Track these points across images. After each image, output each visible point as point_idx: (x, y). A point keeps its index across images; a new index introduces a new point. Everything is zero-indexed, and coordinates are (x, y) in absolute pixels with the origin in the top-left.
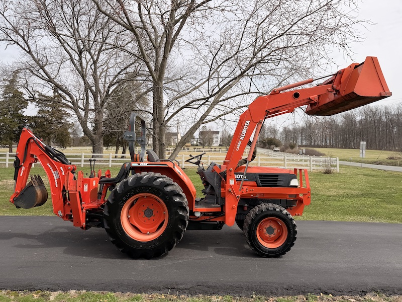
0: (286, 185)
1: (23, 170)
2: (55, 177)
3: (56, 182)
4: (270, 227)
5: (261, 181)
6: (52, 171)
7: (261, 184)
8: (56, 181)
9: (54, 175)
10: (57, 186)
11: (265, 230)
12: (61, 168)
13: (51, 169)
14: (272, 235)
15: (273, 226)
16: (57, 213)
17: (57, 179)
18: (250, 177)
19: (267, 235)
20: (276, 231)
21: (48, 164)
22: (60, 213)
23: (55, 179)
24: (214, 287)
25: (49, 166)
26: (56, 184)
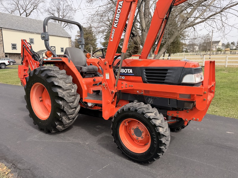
0: (177, 82)
4: (137, 129)
5: (147, 76)
6: (32, 65)
7: (146, 79)
11: (132, 131)
12: (35, 64)
14: (140, 139)
15: (140, 129)
18: (137, 71)
19: (135, 137)
20: (143, 134)
25: (31, 62)
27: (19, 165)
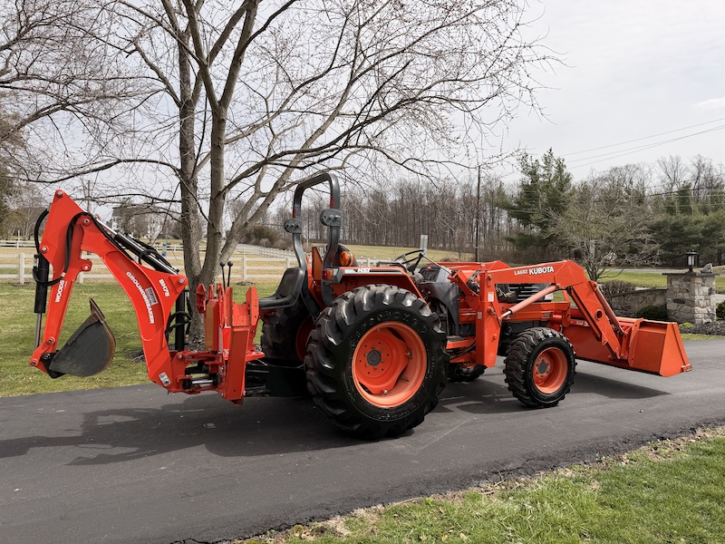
1: (61, 288)
2: (147, 301)
3: (151, 313)
4: (543, 362)
6: (140, 289)
8: (150, 309)
9: (145, 297)
10: (152, 321)
11: (536, 368)
12: (162, 282)
13: (137, 284)
14: (545, 375)
15: (546, 361)
16: (156, 380)
17: (152, 306)
19: (539, 375)
21: (129, 274)
22: (164, 378)
23: (148, 305)
24: (550, 458)
25: (133, 278)
26: (152, 318)
27: (511, 466)
